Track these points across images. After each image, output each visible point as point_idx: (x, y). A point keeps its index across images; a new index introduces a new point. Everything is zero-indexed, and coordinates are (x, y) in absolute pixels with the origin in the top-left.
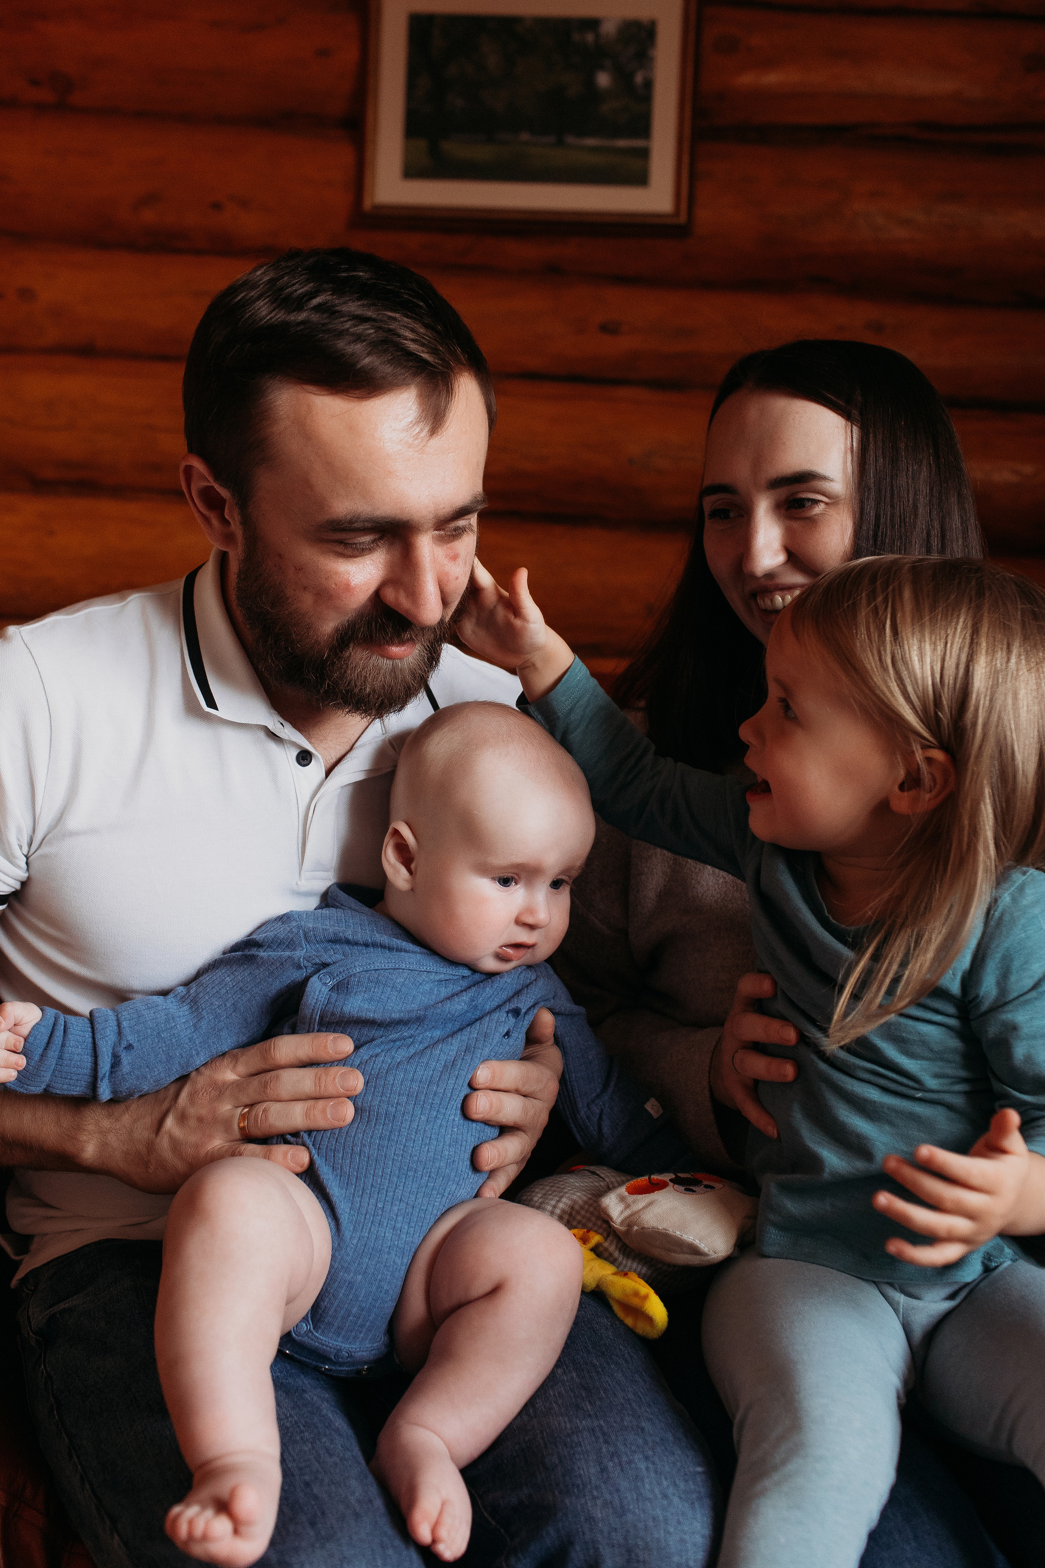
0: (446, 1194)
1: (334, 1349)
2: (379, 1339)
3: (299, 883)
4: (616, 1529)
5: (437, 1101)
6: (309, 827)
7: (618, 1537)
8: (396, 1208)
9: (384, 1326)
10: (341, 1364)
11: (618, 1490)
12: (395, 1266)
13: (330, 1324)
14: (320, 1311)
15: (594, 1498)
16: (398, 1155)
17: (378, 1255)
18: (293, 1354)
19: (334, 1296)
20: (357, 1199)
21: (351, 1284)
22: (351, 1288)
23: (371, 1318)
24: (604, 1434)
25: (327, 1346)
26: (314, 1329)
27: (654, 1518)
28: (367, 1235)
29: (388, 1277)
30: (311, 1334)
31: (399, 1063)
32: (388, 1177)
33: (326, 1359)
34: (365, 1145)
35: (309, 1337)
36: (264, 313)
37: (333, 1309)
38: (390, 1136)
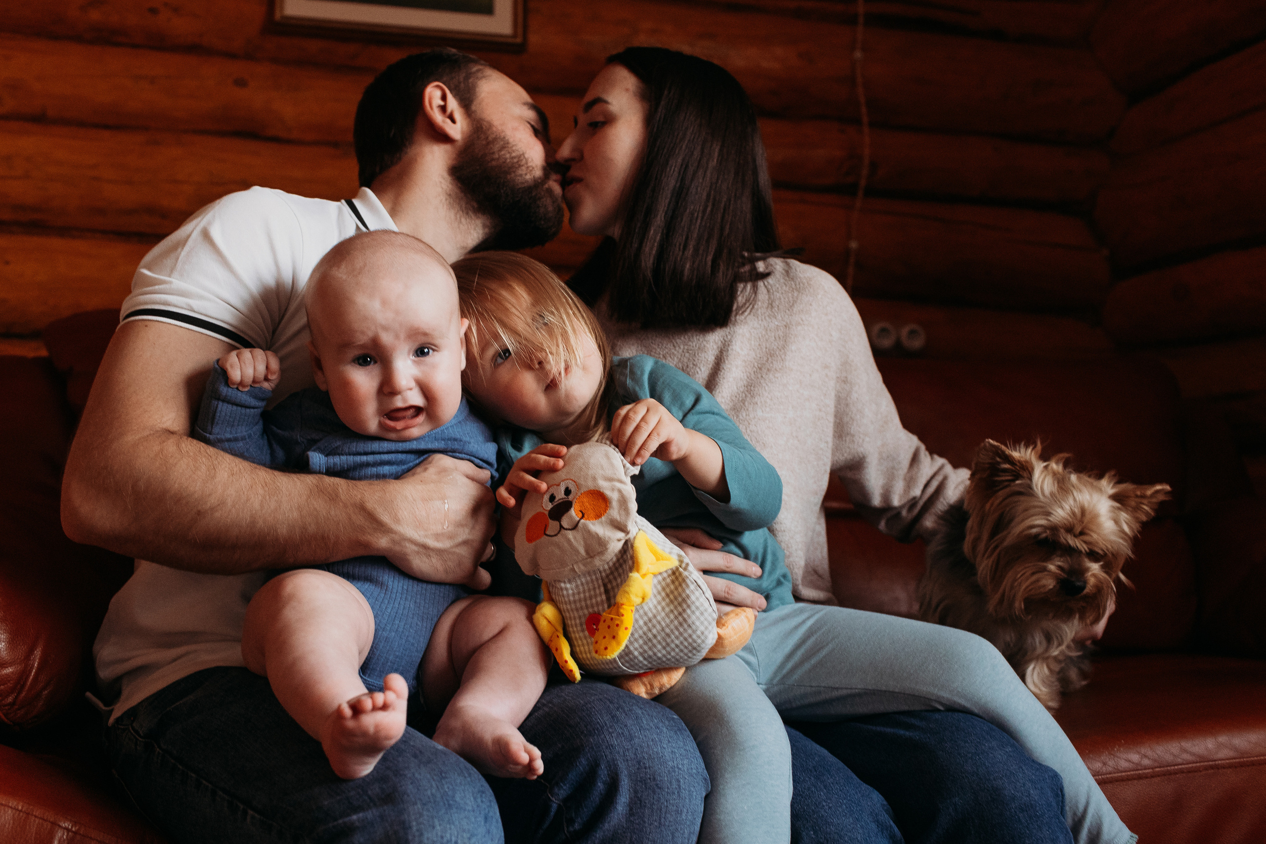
4: (628, 749)
7: (630, 755)
11: (626, 726)
15: (610, 733)
27: (652, 741)
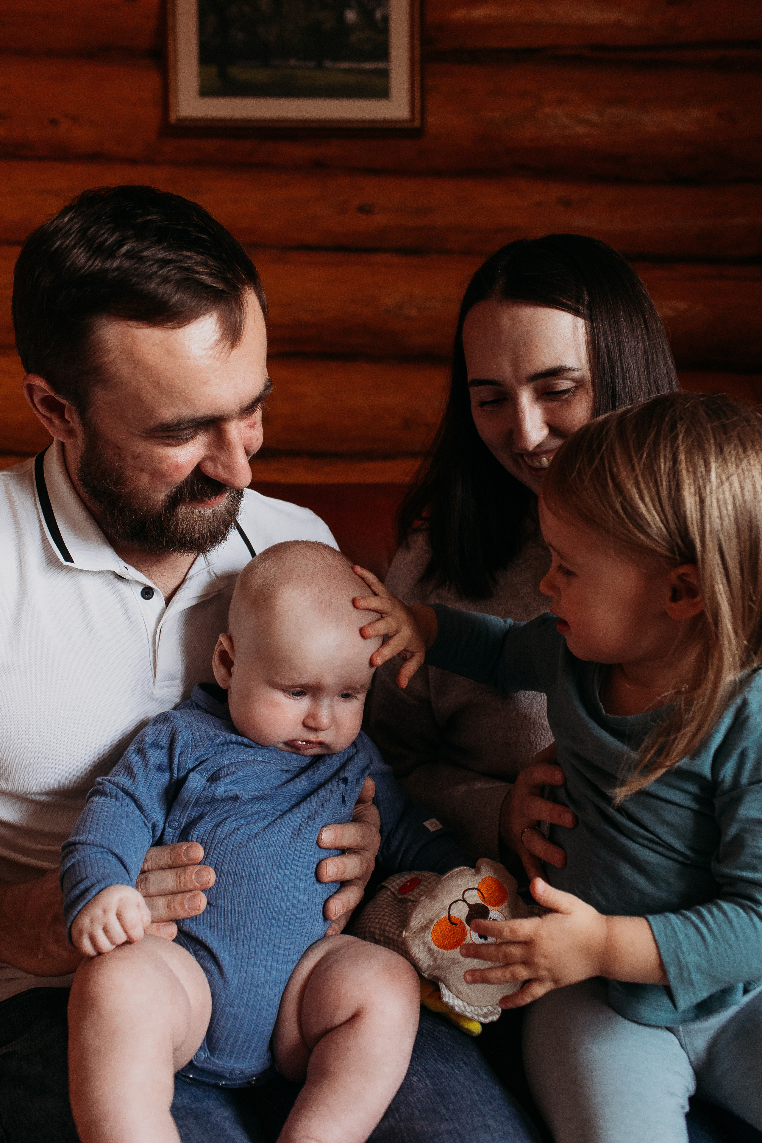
0: (304, 934)
1: (228, 1069)
2: (263, 1057)
3: (154, 692)
5: (289, 860)
6: (158, 646)
8: (265, 951)
9: (266, 1045)
10: (234, 1080)
12: (270, 997)
13: (223, 1050)
14: (214, 1041)
16: (263, 908)
17: (255, 990)
18: (195, 1077)
19: (224, 1027)
20: (233, 947)
21: (236, 1016)
22: (237, 1019)
23: (255, 1041)
24: (460, 1135)
25: (223, 1068)
26: (211, 1055)
28: (244, 975)
29: (265, 1006)
30: (209, 1060)
31: (256, 834)
32: (256, 927)
33: (222, 1077)
34: (234, 904)
35: (208, 1063)
36: (83, 261)
37: (224, 1039)
38: (254, 894)
